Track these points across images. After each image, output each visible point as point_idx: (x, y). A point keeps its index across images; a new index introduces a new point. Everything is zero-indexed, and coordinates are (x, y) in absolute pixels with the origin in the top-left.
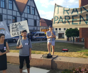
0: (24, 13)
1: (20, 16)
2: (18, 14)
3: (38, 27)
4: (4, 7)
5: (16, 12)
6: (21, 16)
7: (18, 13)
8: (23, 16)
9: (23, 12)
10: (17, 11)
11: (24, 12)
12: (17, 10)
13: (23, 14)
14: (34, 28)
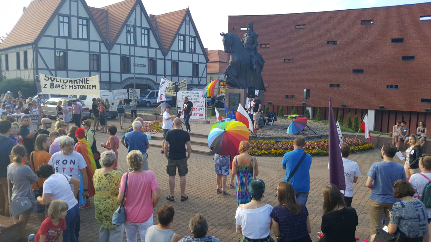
0: (172, 51)
1: (163, 57)
2: (160, 55)
3: (202, 77)
4: (132, 43)
5: (155, 50)
6: (165, 57)
7: (159, 52)
8: (169, 57)
9: (169, 50)
10: (158, 49)
11: (172, 49)
12: (157, 47)
13: (170, 52)
14: (192, 81)
